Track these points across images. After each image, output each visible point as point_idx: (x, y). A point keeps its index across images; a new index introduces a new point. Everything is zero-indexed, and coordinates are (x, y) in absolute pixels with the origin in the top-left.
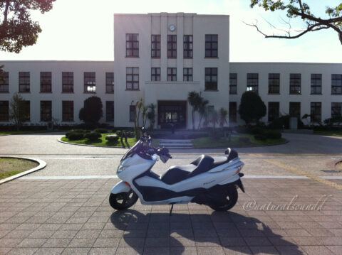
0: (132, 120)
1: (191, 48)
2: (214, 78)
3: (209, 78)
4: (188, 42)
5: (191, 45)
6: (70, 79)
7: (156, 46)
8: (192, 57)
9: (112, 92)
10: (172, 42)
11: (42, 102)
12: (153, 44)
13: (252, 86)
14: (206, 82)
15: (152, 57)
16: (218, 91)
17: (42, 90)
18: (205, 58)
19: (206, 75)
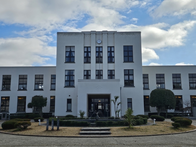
0: (69, 110)
1: (113, 56)
2: (131, 77)
3: (127, 77)
4: (111, 51)
5: (113, 53)
6: (24, 80)
7: (87, 55)
8: (114, 62)
9: (54, 90)
10: (99, 52)
11: (2, 97)
12: (86, 54)
13: (160, 83)
14: (125, 80)
15: (85, 63)
16: (134, 87)
17: (3, 89)
18: (123, 62)
19: (124, 75)
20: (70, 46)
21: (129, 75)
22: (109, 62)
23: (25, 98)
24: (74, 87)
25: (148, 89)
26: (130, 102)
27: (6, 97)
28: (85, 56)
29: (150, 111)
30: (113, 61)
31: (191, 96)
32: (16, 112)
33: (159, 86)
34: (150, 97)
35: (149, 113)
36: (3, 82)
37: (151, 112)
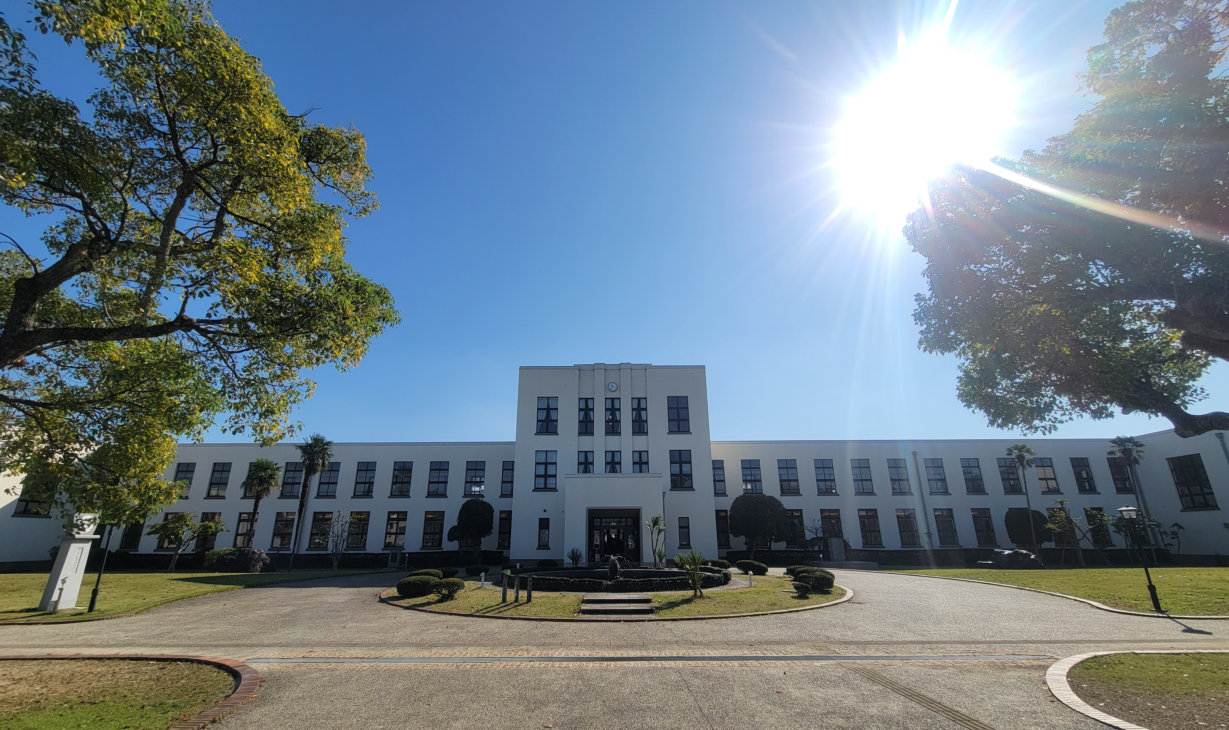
0: (543, 545)
1: (644, 418)
2: (686, 468)
3: (676, 468)
4: (639, 409)
5: (643, 413)
6: (443, 473)
7: (587, 415)
8: (647, 433)
9: (511, 496)
10: (613, 409)
11: (390, 513)
12: (583, 413)
13: (750, 481)
14: (672, 475)
15: (580, 434)
16: (694, 490)
17: (393, 493)
18: (668, 434)
19: (671, 463)
20: (548, 398)
21: (681, 463)
22: (634, 433)
23: (441, 514)
24: (555, 490)
25: (724, 494)
26: (684, 525)
27: (398, 513)
28: (581, 419)
29: (731, 548)
30: (646, 431)
31: (822, 511)
32: (421, 549)
33: (749, 487)
34: (729, 513)
35: (727, 553)
36: (395, 476)
37: (734, 549)
